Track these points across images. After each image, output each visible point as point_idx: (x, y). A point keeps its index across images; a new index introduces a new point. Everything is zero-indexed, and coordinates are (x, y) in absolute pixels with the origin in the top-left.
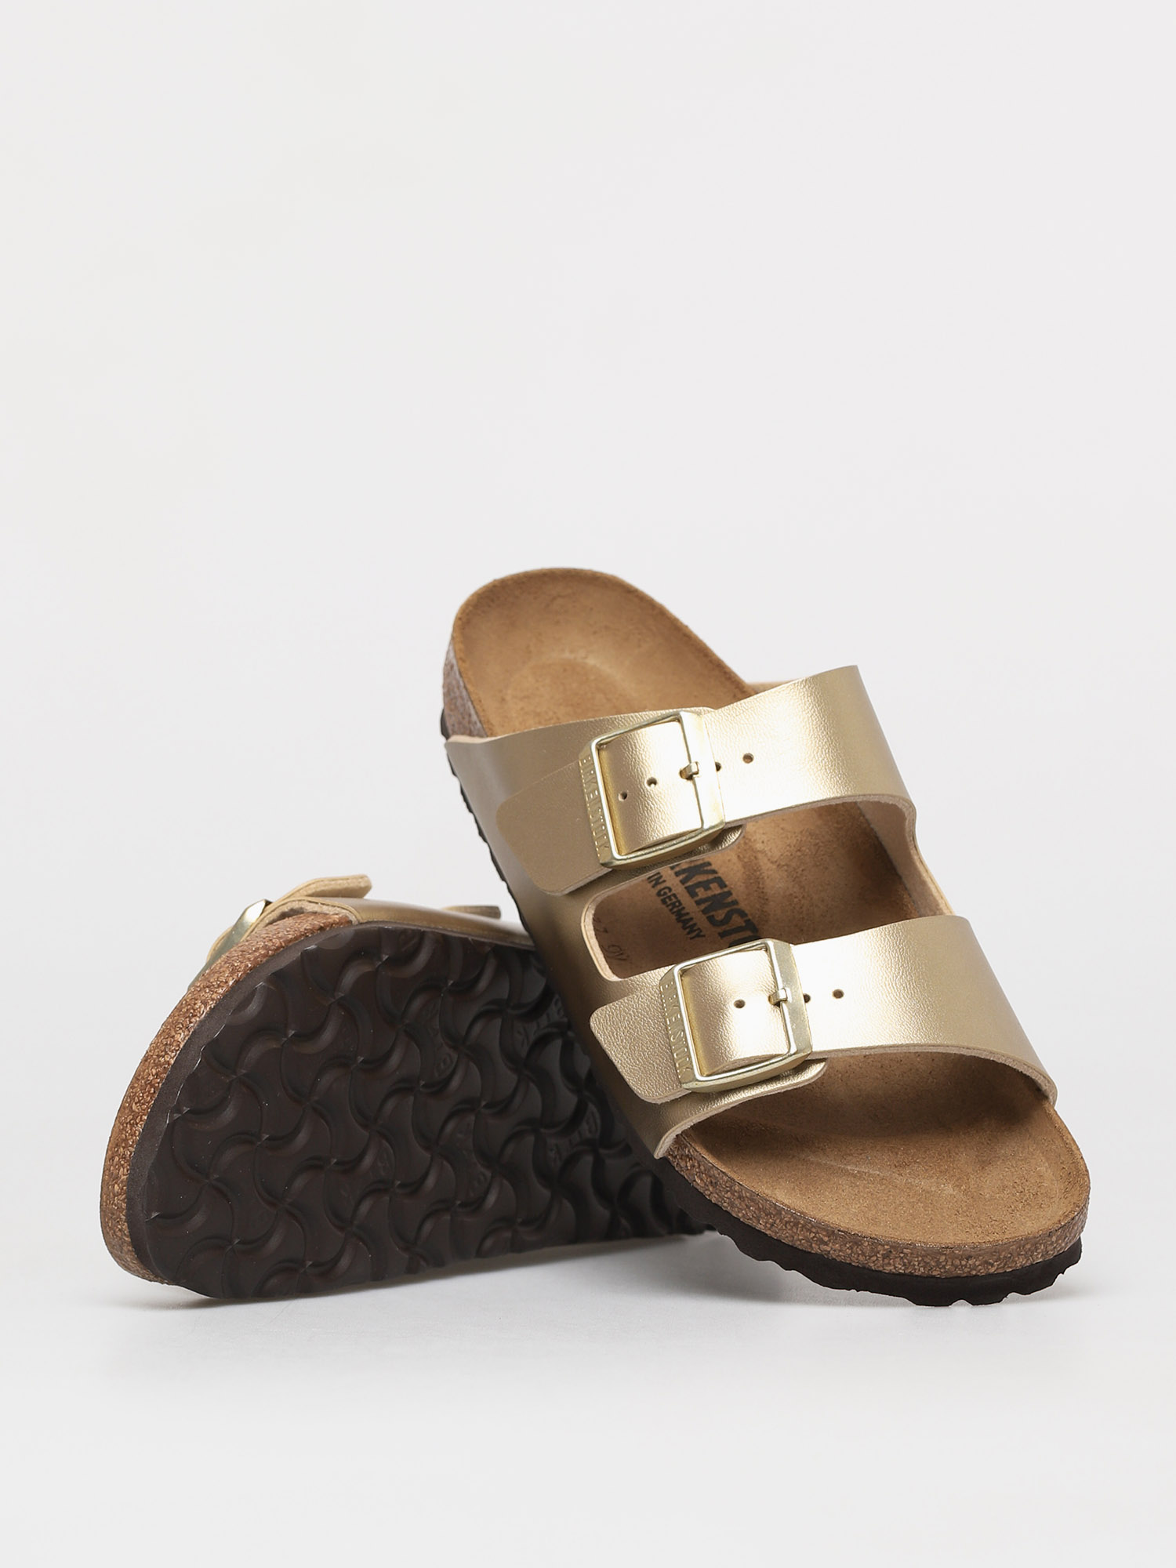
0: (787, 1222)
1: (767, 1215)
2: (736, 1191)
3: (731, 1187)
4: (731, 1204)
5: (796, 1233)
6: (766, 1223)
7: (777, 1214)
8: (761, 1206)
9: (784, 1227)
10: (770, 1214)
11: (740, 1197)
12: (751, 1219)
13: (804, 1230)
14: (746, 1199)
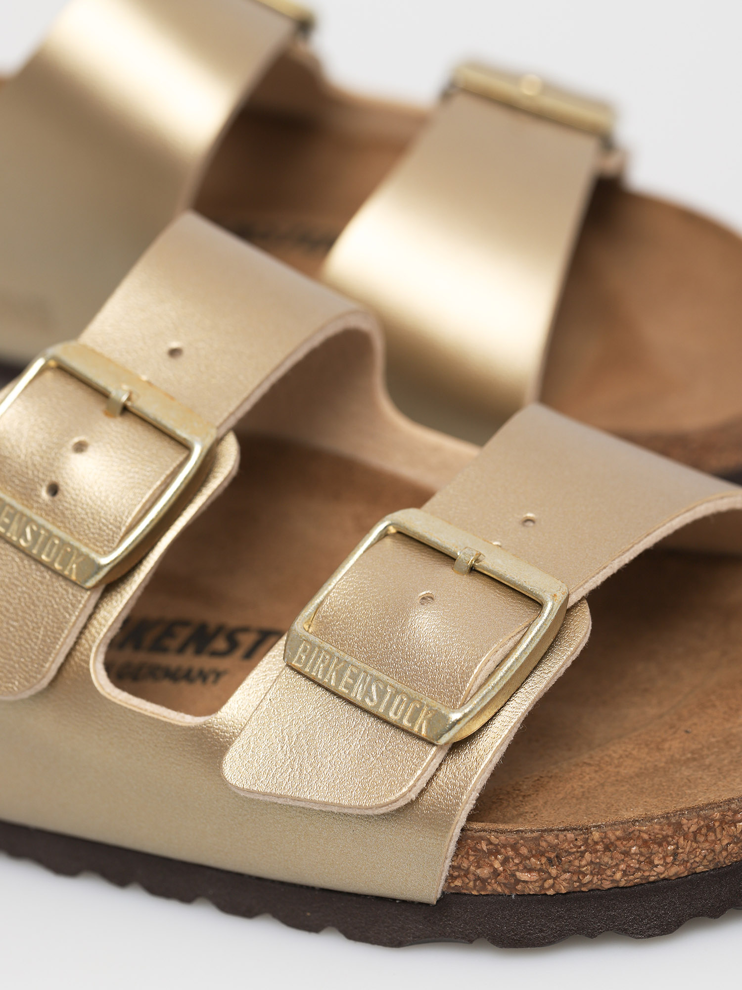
0: (695, 833)
1: (660, 845)
2: (596, 843)
3: (586, 841)
4: (598, 869)
5: (714, 842)
6: (664, 858)
7: (675, 832)
8: (646, 836)
9: (695, 845)
10: (665, 838)
11: (607, 848)
12: (639, 869)
13: (726, 826)
14: (618, 843)
